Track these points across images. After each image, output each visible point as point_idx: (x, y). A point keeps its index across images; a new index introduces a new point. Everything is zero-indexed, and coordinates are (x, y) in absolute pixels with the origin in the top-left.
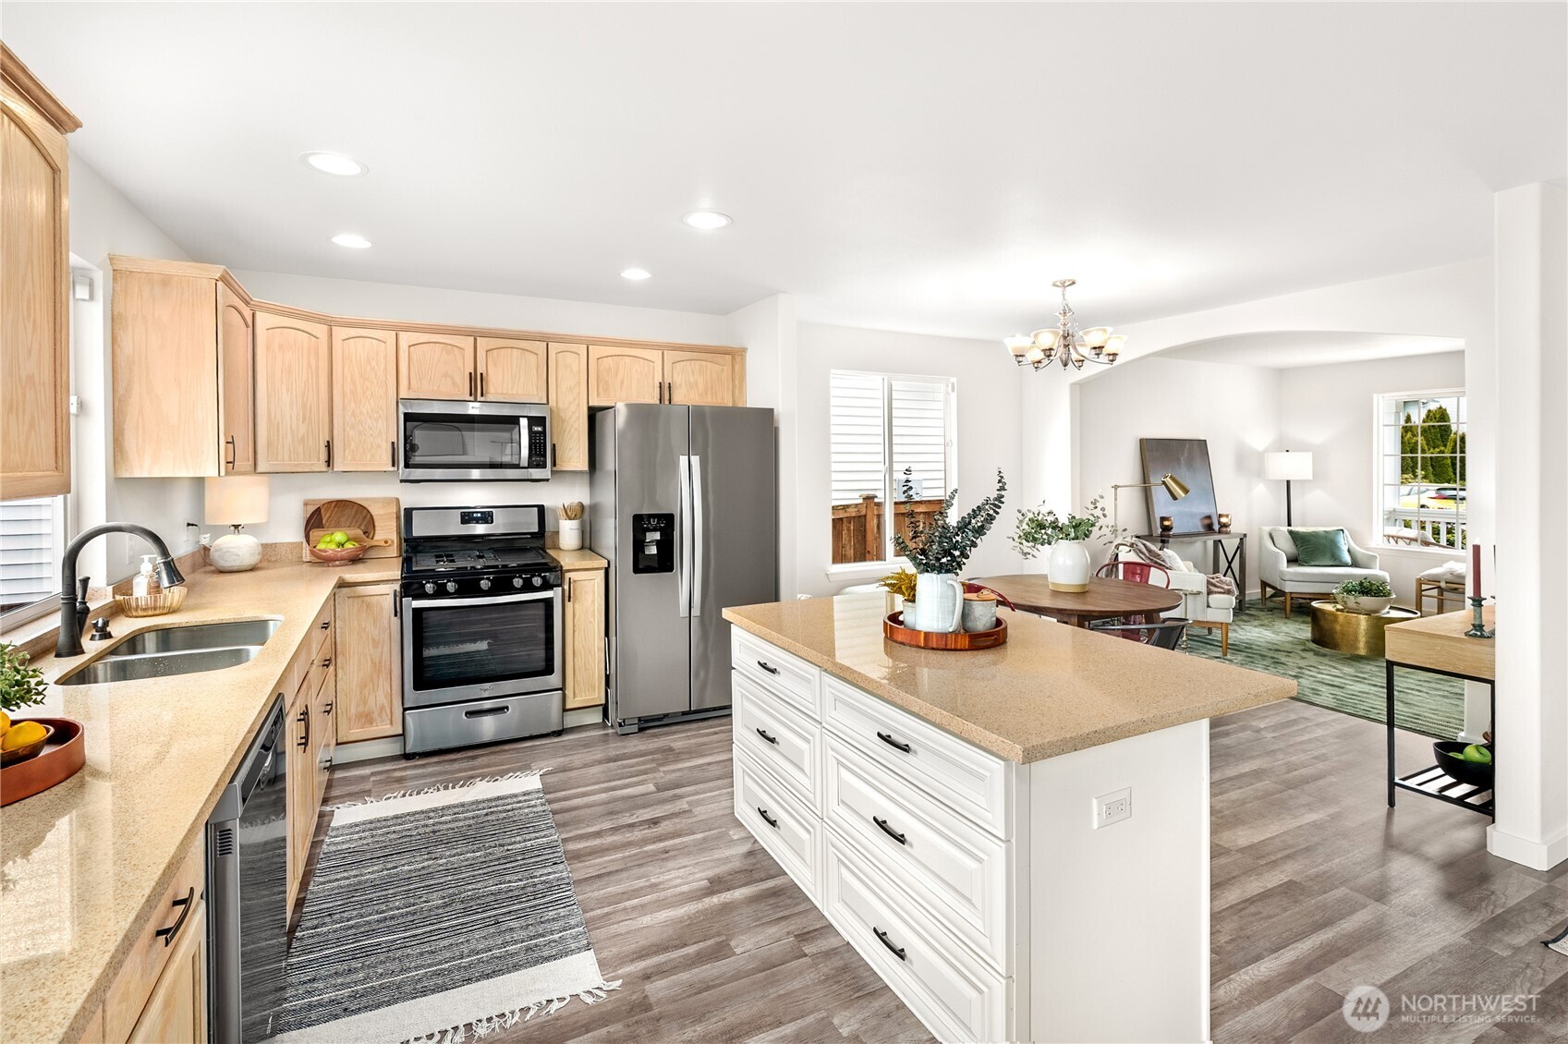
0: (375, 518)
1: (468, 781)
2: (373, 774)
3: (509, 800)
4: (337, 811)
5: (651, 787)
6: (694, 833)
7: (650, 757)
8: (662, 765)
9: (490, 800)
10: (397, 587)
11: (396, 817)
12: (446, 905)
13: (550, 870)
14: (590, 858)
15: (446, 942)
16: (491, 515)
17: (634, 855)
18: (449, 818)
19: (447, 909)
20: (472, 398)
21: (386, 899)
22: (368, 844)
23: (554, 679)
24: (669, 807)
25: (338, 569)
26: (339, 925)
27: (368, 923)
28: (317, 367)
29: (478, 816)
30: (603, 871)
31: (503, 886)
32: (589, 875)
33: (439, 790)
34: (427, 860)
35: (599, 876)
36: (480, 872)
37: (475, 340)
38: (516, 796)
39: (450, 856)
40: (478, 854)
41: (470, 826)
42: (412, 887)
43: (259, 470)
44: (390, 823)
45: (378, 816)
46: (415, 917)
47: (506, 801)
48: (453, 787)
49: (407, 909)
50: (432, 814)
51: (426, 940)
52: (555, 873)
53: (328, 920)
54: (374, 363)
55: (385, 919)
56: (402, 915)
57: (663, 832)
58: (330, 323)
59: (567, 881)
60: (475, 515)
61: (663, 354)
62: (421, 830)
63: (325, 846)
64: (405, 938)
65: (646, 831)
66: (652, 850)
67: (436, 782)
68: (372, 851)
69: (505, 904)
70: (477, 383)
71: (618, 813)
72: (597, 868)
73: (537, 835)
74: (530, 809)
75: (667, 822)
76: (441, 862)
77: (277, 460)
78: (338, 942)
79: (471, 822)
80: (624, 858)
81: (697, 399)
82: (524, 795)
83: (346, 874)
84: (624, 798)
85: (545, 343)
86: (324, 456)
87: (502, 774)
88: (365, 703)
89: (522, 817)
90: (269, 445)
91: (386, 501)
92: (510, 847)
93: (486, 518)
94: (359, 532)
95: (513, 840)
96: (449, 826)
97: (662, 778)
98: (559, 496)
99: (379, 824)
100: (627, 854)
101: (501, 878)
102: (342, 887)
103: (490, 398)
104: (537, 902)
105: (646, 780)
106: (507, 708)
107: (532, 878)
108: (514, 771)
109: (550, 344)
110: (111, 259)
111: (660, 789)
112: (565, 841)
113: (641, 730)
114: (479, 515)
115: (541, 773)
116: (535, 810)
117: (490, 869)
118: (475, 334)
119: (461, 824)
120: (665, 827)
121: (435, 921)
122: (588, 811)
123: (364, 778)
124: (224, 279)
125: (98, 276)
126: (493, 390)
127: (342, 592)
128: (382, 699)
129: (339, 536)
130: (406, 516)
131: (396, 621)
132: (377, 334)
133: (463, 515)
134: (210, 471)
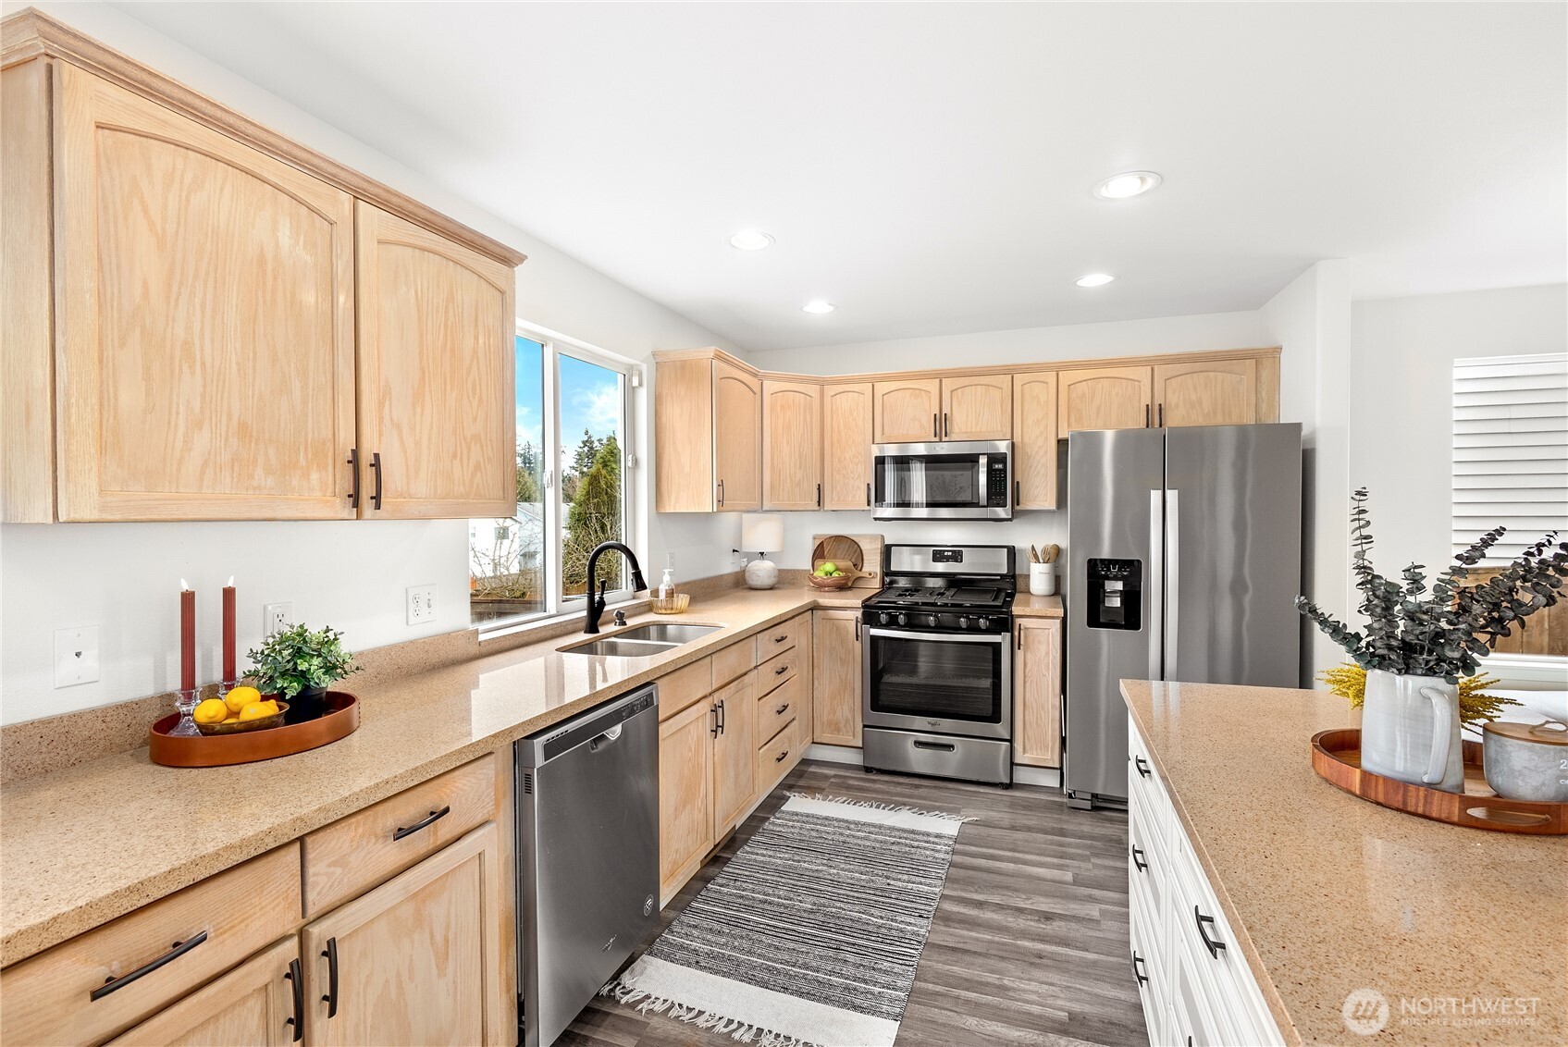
0: (864, 552)
1: (897, 805)
2: (835, 776)
3: (920, 837)
4: (792, 797)
5: (1069, 876)
6: (1087, 950)
7: (1089, 842)
8: (1097, 856)
9: (904, 831)
10: (859, 614)
11: (826, 818)
12: (812, 912)
13: (912, 921)
14: (958, 926)
15: (792, 945)
16: (960, 553)
17: (1004, 944)
18: (863, 834)
19: (811, 916)
20: (937, 439)
21: (776, 886)
22: (793, 834)
23: (1001, 729)
24: (1076, 907)
25: (827, 594)
26: (735, 891)
27: (754, 898)
28: (811, 421)
29: (885, 842)
30: (961, 946)
31: (864, 916)
32: (945, 944)
33: (872, 806)
34: (824, 865)
35: (954, 949)
36: (856, 895)
37: (941, 381)
38: (928, 835)
39: (842, 869)
40: (863, 877)
41: (874, 848)
42: (799, 883)
43: (764, 509)
44: (819, 822)
45: (815, 813)
46: (785, 911)
47: (917, 836)
48: (884, 808)
49: (784, 901)
50: (852, 826)
51: (780, 935)
52: (915, 925)
53: (732, 883)
54: (855, 414)
55: (766, 902)
56: (779, 905)
57: (1051, 932)
58: (822, 383)
59: (920, 939)
60: (946, 553)
61: (1152, 369)
62: (836, 837)
63: (767, 824)
64: (768, 925)
65: (1032, 923)
66: (1025, 948)
67: (874, 798)
68: (794, 840)
69: (855, 934)
70: (941, 424)
71: (1016, 890)
72: (957, 939)
73: (923, 880)
74: (932, 852)
75: (1062, 923)
76: (832, 871)
77: (778, 500)
78: (727, 905)
79: (878, 845)
80: (991, 942)
81: (1200, 421)
82: (936, 837)
83: (765, 852)
84: (1031, 877)
85: (1010, 376)
86: (816, 498)
87: (930, 809)
88: (835, 714)
89: (921, 858)
90: (772, 490)
91: (873, 537)
92: (892, 882)
93: (956, 556)
94: (850, 564)
95: (900, 876)
96: (859, 842)
97: (1087, 870)
98: (1027, 537)
99: (811, 820)
100: (996, 939)
101: (867, 909)
102: (756, 861)
103: (954, 437)
104: (882, 946)
105: (1067, 866)
106: (953, 746)
107: (892, 920)
108: (941, 809)
109: (1015, 376)
110: (653, 355)
111: (1076, 882)
112: (943, 897)
113: (1095, 808)
114: (950, 553)
115: (965, 821)
116: (937, 855)
117: (864, 896)
118: (940, 376)
119: (868, 843)
120: (1056, 927)
121: (796, 922)
122: (985, 876)
123: (826, 777)
124: (718, 357)
125: (644, 368)
126: (956, 429)
127: (818, 613)
128: (847, 713)
129: (829, 566)
130: (887, 551)
131: (858, 645)
132: (857, 387)
133: (935, 553)
134: (707, 508)
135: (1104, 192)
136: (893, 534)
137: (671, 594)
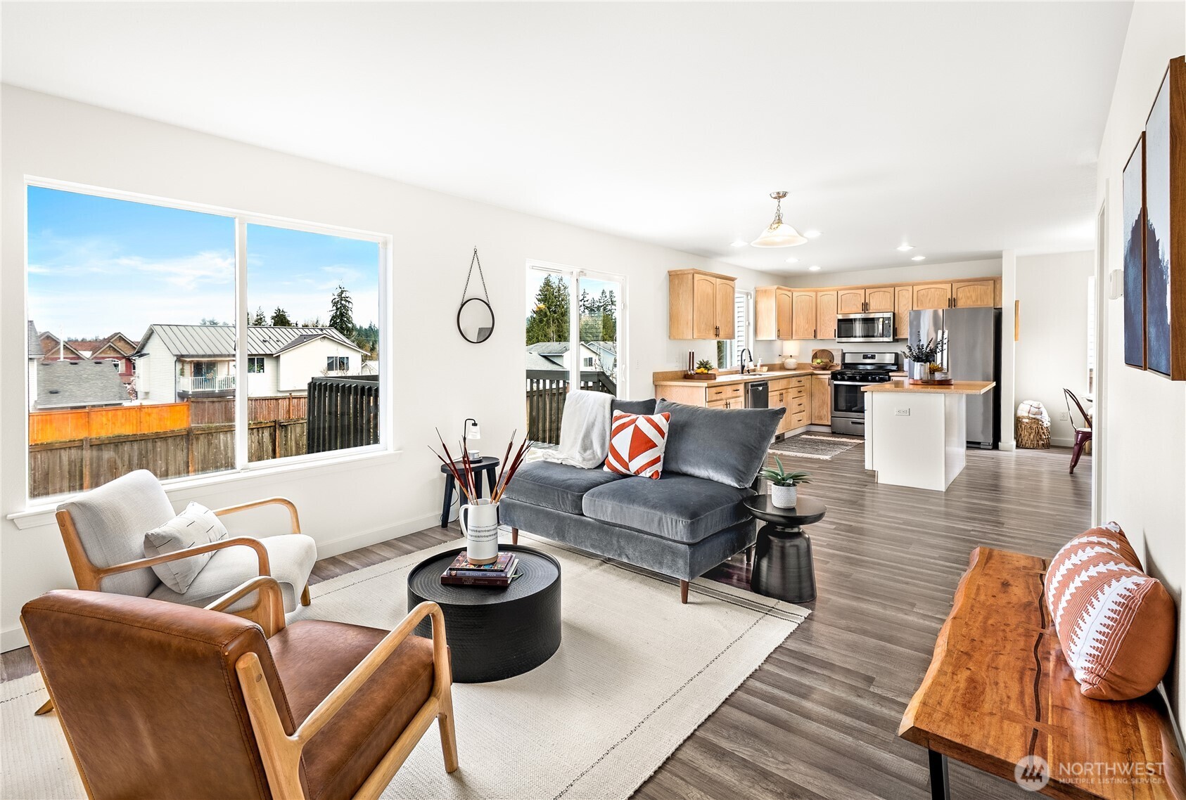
0: (834, 356)
2: (820, 434)
10: (830, 376)
16: (875, 356)
20: (864, 312)
25: (817, 370)
28: (812, 306)
43: (793, 338)
54: (830, 303)
60: (869, 355)
61: (951, 285)
67: (835, 437)
70: (865, 307)
77: (798, 335)
81: (972, 304)
85: (893, 288)
86: (813, 335)
88: (820, 413)
90: (796, 331)
91: (838, 350)
93: (873, 357)
94: (828, 360)
103: (870, 311)
109: (895, 288)
114: (871, 355)
118: (865, 289)
124: (778, 288)
125: (752, 293)
126: (871, 308)
127: (814, 376)
128: (825, 413)
129: (819, 361)
130: (844, 355)
131: (829, 388)
132: (831, 293)
133: (864, 355)
134: (774, 339)
135: (899, 249)
136: (847, 348)
137: (762, 366)
